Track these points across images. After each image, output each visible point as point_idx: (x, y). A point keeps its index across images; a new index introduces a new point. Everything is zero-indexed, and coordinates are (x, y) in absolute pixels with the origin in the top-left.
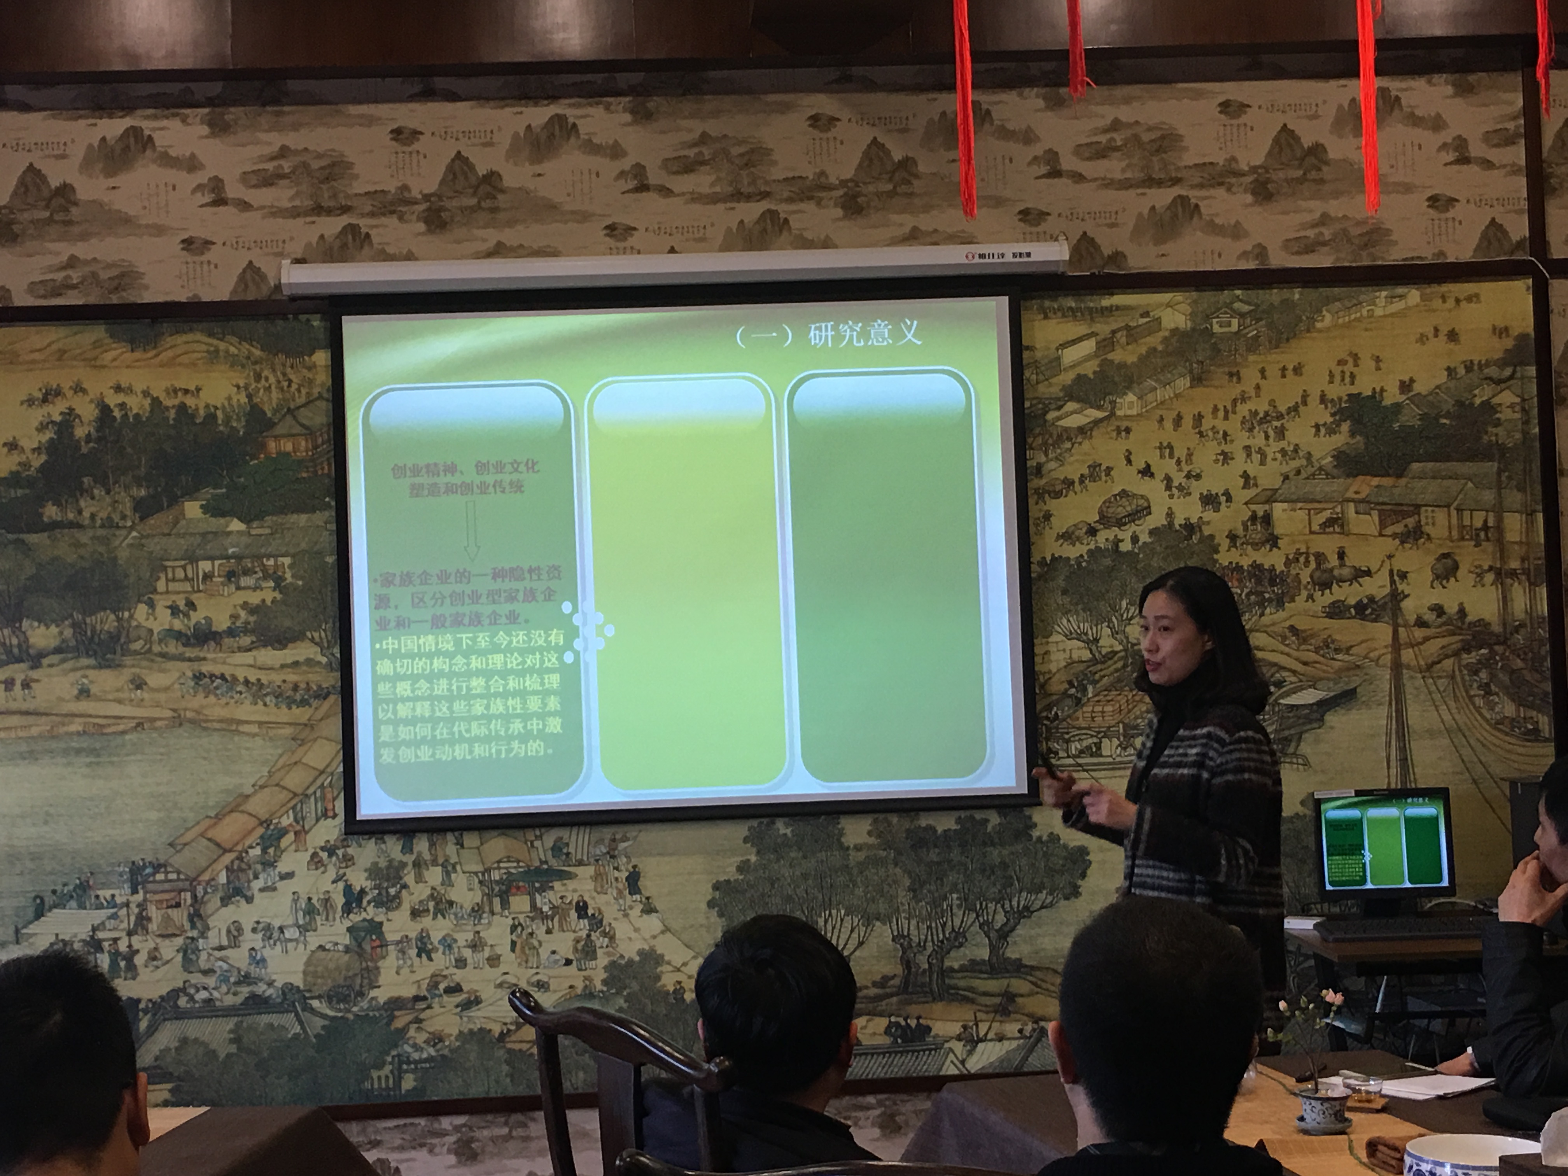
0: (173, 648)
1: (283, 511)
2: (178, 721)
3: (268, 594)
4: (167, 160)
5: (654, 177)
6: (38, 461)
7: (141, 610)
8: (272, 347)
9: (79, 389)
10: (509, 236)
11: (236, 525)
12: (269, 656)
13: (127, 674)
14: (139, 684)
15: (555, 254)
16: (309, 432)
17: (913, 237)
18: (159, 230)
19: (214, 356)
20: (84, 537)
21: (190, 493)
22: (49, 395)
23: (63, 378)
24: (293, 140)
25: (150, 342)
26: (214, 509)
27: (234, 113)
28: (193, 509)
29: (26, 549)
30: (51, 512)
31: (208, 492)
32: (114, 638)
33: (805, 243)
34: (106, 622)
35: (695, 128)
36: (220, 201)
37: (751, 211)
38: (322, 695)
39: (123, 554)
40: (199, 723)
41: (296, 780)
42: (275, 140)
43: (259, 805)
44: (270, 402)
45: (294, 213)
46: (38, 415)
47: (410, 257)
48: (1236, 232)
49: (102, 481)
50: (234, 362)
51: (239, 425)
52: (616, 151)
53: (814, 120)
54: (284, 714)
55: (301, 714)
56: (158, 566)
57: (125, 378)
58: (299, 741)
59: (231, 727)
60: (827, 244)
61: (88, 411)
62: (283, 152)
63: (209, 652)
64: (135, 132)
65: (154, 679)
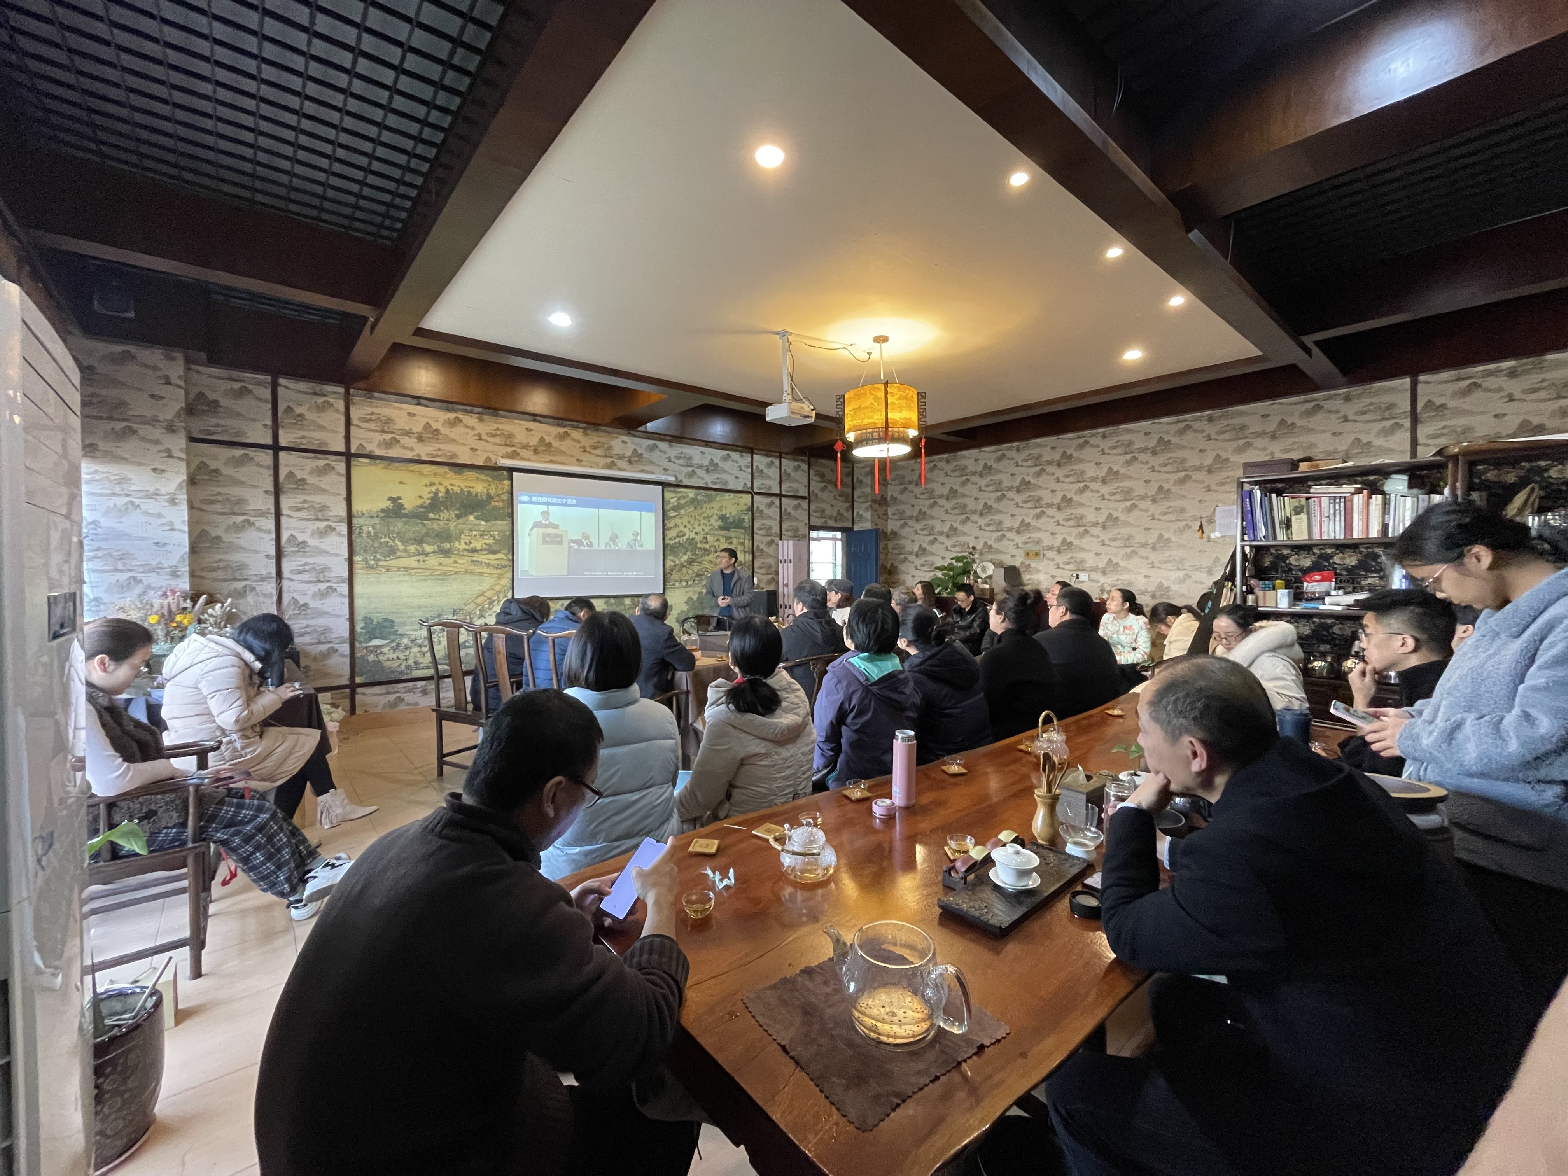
0: (465, 553)
1: (496, 519)
2: (466, 572)
3: (491, 541)
4: (467, 427)
5: (588, 449)
6: (428, 502)
7: (457, 544)
8: (495, 478)
9: (440, 484)
10: (554, 458)
11: (483, 523)
12: (491, 556)
13: (452, 560)
14: (456, 562)
15: (564, 464)
16: (503, 501)
17: (642, 471)
18: (464, 445)
19: (478, 479)
20: (441, 523)
21: (471, 513)
22: (432, 484)
23: (436, 481)
24: (501, 426)
25: (460, 473)
26: (477, 518)
27: (485, 417)
28: (471, 518)
29: (424, 525)
30: (431, 516)
31: (476, 514)
32: (449, 550)
33: (620, 469)
34: (447, 546)
35: (597, 439)
36: (480, 439)
37: (609, 460)
38: (505, 567)
39: (452, 528)
40: (472, 573)
41: (497, 588)
42: (496, 426)
43: (488, 594)
44: (493, 492)
45: (500, 445)
46: (428, 489)
47: (529, 460)
48: (703, 479)
49: (447, 508)
50: (484, 481)
51: (484, 497)
52: (579, 442)
53: (623, 442)
54: (495, 571)
55: (500, 571)
56: (461, 532)
57: (454, 482)
58: (499, 578)
59: (481, 574)
60: (624, 470)
61: (442, 489)
62: (497, 429)
63: (475, 555)
64: (457, 418)
65: (460, 561)
